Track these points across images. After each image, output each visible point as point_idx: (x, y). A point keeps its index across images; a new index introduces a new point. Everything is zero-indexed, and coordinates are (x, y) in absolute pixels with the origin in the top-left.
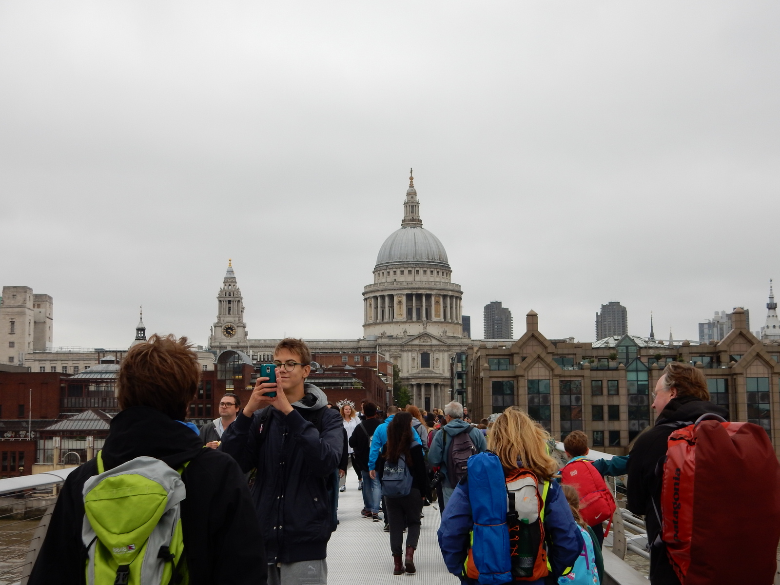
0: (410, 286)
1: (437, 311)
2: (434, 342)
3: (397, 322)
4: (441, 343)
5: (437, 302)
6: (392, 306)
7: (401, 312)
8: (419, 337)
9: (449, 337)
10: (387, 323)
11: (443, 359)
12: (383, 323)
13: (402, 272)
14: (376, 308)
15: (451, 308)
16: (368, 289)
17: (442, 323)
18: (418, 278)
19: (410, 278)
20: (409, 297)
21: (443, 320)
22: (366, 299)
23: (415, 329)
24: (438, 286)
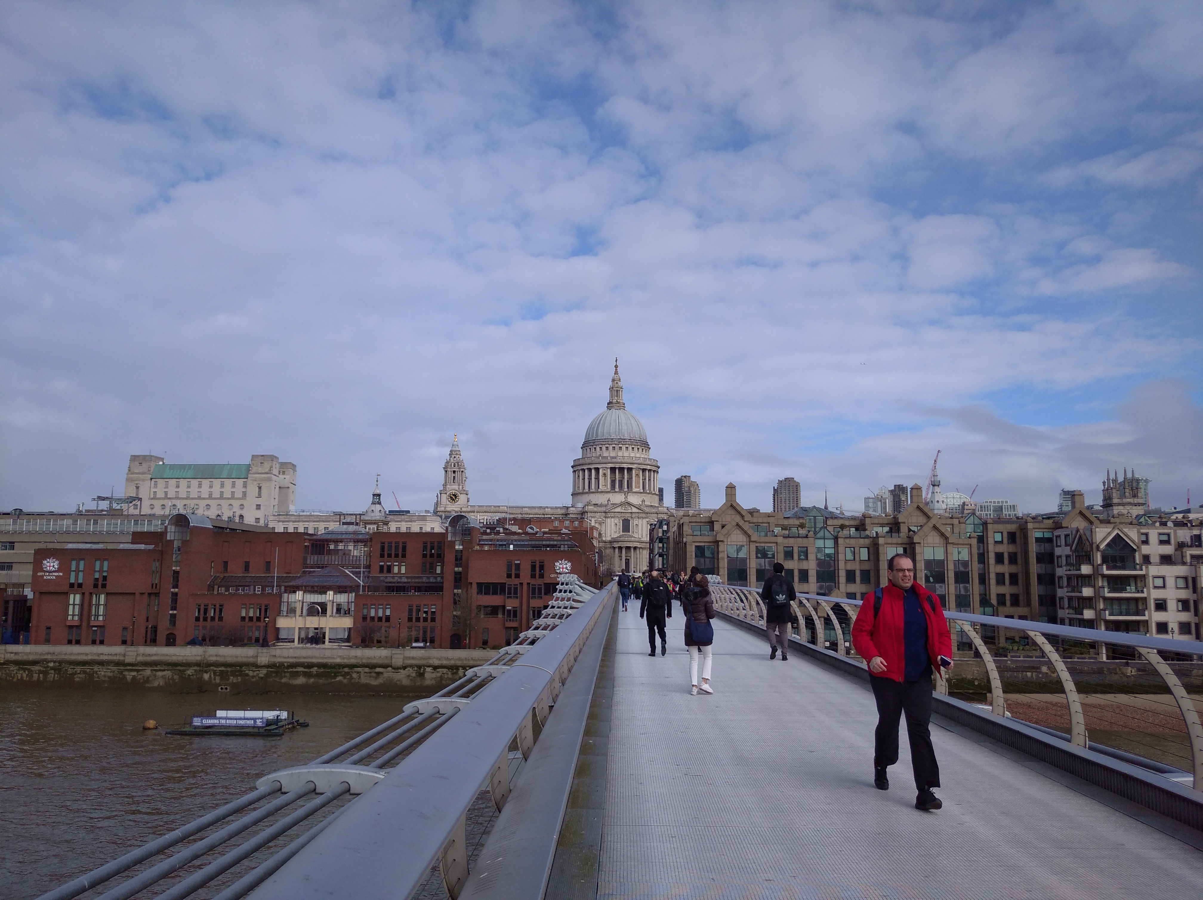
0: (614, 460)
1: (638, 483)
2: (635, 510)
3: (602, 492)
4: (640, 511)
5: (637, 475)
6: (597, 478)
7: (605, 483)
8: (621, 505)
9: (647, 506)
10: (593, 492)
11: (642, 525)
12: (589, 492)
13: (607, 448)
14: (584, 479)
15: (649, 480)
16: (577, 463)
17: (641, 493)
18: (620, 454)
19: (613, 454)
20: (613, 470)
21: (642, 491)
22: (574, 471)
23: (618, 498)
24: (638, 461)
